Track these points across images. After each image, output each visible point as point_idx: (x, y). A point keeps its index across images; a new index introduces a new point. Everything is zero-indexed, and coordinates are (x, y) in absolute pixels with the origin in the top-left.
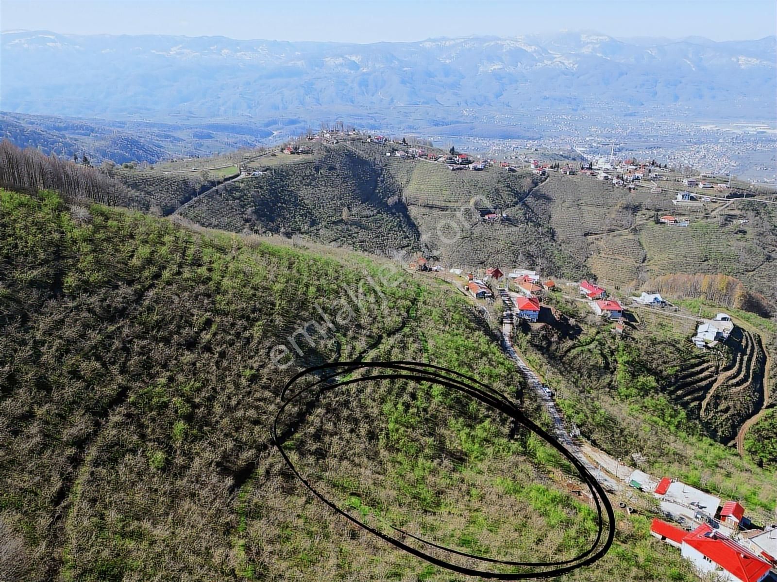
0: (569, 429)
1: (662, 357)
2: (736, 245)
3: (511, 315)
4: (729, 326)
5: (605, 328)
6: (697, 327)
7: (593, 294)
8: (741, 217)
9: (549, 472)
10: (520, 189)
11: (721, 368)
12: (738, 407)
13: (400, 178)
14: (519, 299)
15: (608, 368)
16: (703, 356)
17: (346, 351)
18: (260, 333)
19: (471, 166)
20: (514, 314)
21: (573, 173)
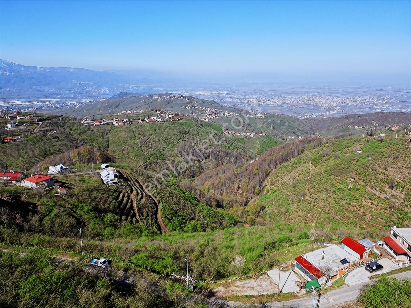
1: (101, 198)
2: (57, 145)
7: (13, 178)
8: (51, 130)
12: (151, 210)
15: (80, 223)
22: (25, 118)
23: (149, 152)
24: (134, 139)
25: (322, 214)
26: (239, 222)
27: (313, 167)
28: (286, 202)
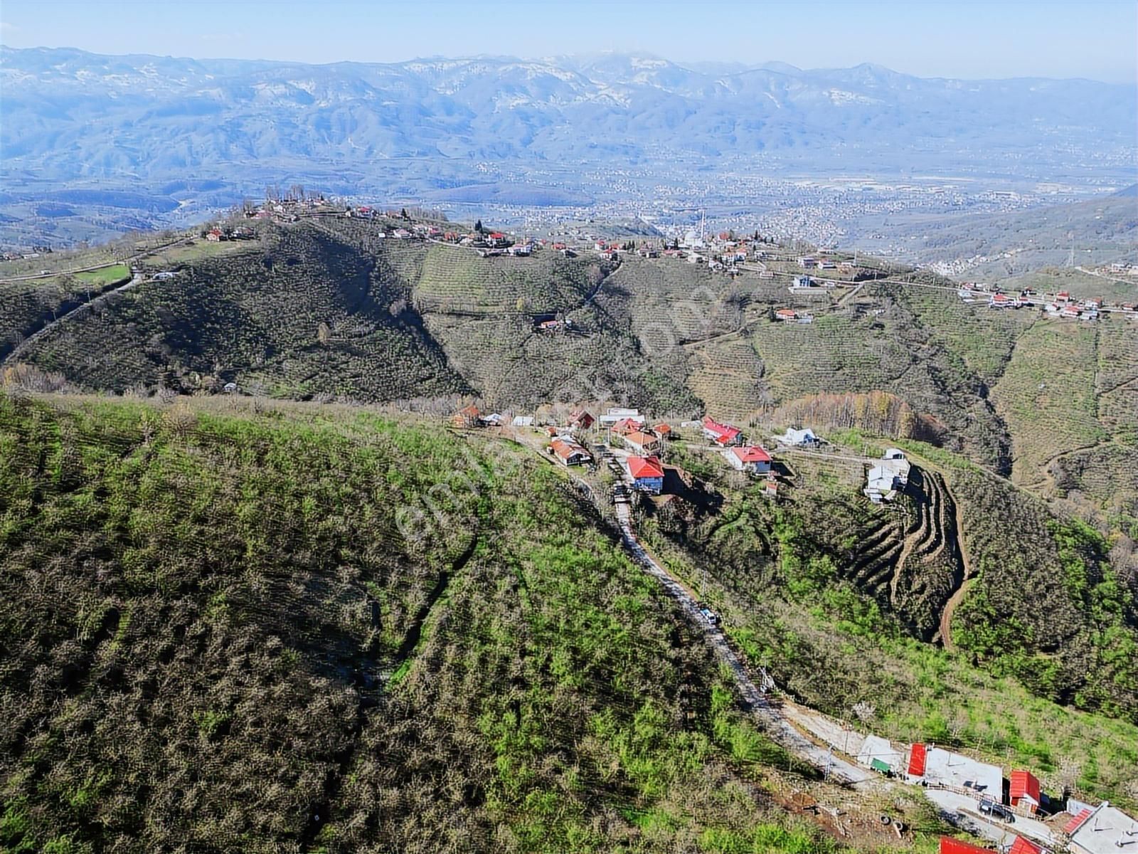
0: (756, 678)
1: (833, 523)
2: (873, 345)
3: (624, 487)
4: (903, 466)
5: (752, 490)
6: (866, 472)
7: (724, 438)
8: (876, 306)
9: (760, 776)
10: (586, 282)
11: (906, 529)
12: (935, 583)
13: (406, 273)
14: (630, 461)
15: (768, 553)
16: (881, 515)
17: (391, 618)
18: (225, 619)
19: (511, 250)
20: (628, 485)
21: (654, 255)
22: (834, 267)
23: (1118, 419)
24: (1090, 367)
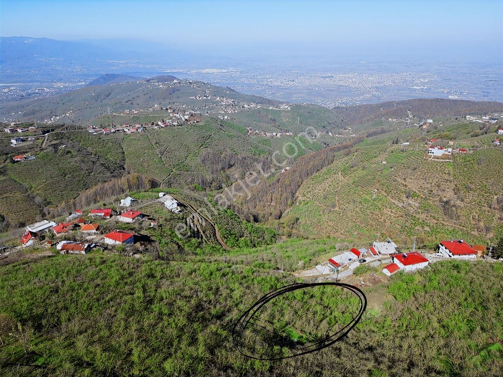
2: (73, 161)
6: (163, 204)
7: (107, 214)
8: (61, 144)
16: (183, 217)
22: (27, 130)
24: (152, 148)
25: (349, 223)
26: (278, 235)
27: (343, 178)
28: (317, 213)
